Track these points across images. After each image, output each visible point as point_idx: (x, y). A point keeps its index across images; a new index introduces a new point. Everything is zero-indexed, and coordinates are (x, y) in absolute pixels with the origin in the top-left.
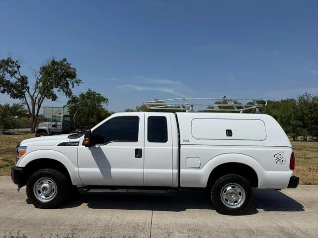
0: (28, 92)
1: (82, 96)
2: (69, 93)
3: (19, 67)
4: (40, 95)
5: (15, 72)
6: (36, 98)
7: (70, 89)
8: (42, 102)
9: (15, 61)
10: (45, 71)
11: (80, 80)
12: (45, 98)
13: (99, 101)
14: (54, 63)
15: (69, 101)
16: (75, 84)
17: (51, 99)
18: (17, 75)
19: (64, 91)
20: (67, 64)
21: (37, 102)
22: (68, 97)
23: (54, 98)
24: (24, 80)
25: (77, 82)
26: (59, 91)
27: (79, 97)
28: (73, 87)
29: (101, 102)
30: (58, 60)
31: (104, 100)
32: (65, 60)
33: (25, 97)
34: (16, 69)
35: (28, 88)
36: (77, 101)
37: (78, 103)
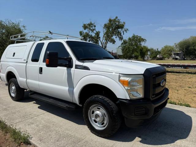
0: (100, 40)
1: (130, 39)
2: (121, 38)
3: (95, 26)
4: (105, 41)
5: (94, 30)
6: (103, 43)
7: (122, 36)
8: (106, 45)
9: (93, 23)
10: (107, 27)
11: (127, 29)
12: (109, 42)
13: (140, 42)
14: (110, 21)
15: (122, 43)
16: (125, 32)
17: (112, 43)
18: (95, 32)
19: (119, 37)
20: (118, 20)
21: (104, 45)
22: (120, 41)
23: (114, 42)
24: (98, 34)
25: (126, 31)
26: (116, 37)
27: (128, 40)
28: (124, 34)
30: (113, 19)
31: (143, 40)
32: (117, 17)
34: (94, 28)
36: (127, 43)
37: (127, 44)
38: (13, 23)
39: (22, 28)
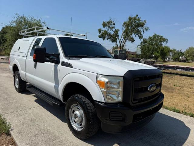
0: (118, 38)
1: (150, 38)
2: (141, 37)
3: (114, 24)
4: (124, 39)
5: (113, 28)
6: (122, 41)
7: (142, 35)
8: (125, 43)
9: (113, 21)
10: (126, 25)
11: (148, 28)
12: (127, 40)
13: (161, 41)
14: (130, 19)
15: (142, 42)
16: (145, 31)
17: (131, 42)
18: (114, 30)
19: (138, 36)
20: (138, 18)
21: (122, 44)
22: (140, 39)
23: (133, 40)
24: (116, 32)
25: (146, 30)
26: (136, 36)
27: (148, 39)
28: (144, 33)
29: (162, 41)
30: (133, 17)
31: (165, 40)
32: (137, 16)
33: (116, 42)
34: (113, 26)
35: (118, 36)
36: (147, 42)
37: (147, 43)
38: (35, 20)
39: (43, 24)
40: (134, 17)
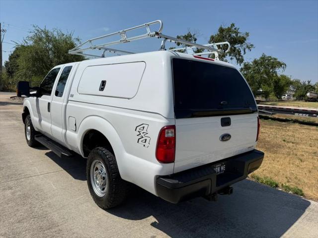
1: (255, 62)
2: (240, 60)
3: (195, 40)
7: (242, 56)
9: (193, 35)
10: (214, 40)
11: (252, 45)
13: (273, 67)
14: (221, 30)
15: (242, 69)
16: (247, 50)
19: (236, 58)
20: (235, 29)
22: (239, 64)
25: (249, 48)
26: (231, 59)
27: (252, 64)
28: (245, 53)
29: (275, 67)
30: (225, 27)
31: (280, 64)
32: (233, 25)
36: (250, 68)
37: (250, 71)
38: (63, 35)
39: (76, 42)
40: (229, 28)
